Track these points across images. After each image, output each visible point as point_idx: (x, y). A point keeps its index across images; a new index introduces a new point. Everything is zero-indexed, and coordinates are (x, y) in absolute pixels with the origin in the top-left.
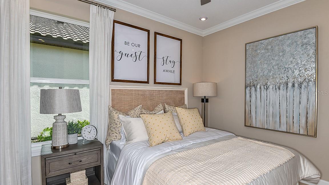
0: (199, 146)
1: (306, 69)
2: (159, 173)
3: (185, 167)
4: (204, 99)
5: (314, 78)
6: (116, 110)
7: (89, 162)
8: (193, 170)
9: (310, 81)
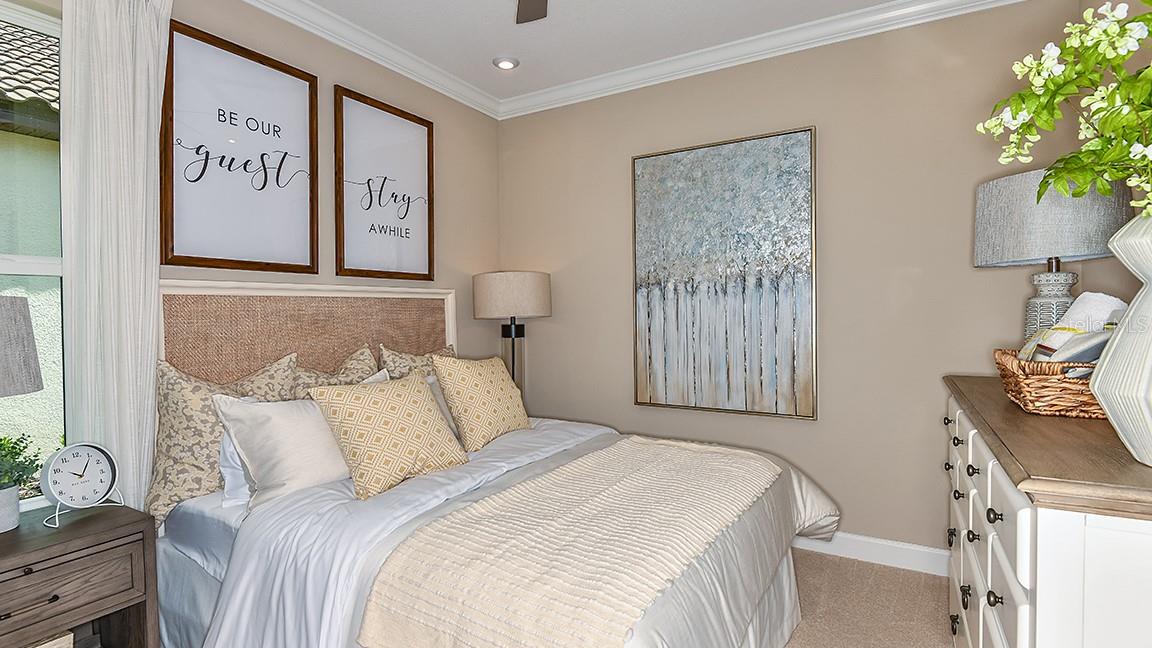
0: (531, 474)
1: (789, 238)
2: (426, 576)
3: (514, 541)
4: (509, 327)
5: (808, 264)
6: (193, 379)
7: (94, 598)
8: (541, 547)
9: (798, 270)
